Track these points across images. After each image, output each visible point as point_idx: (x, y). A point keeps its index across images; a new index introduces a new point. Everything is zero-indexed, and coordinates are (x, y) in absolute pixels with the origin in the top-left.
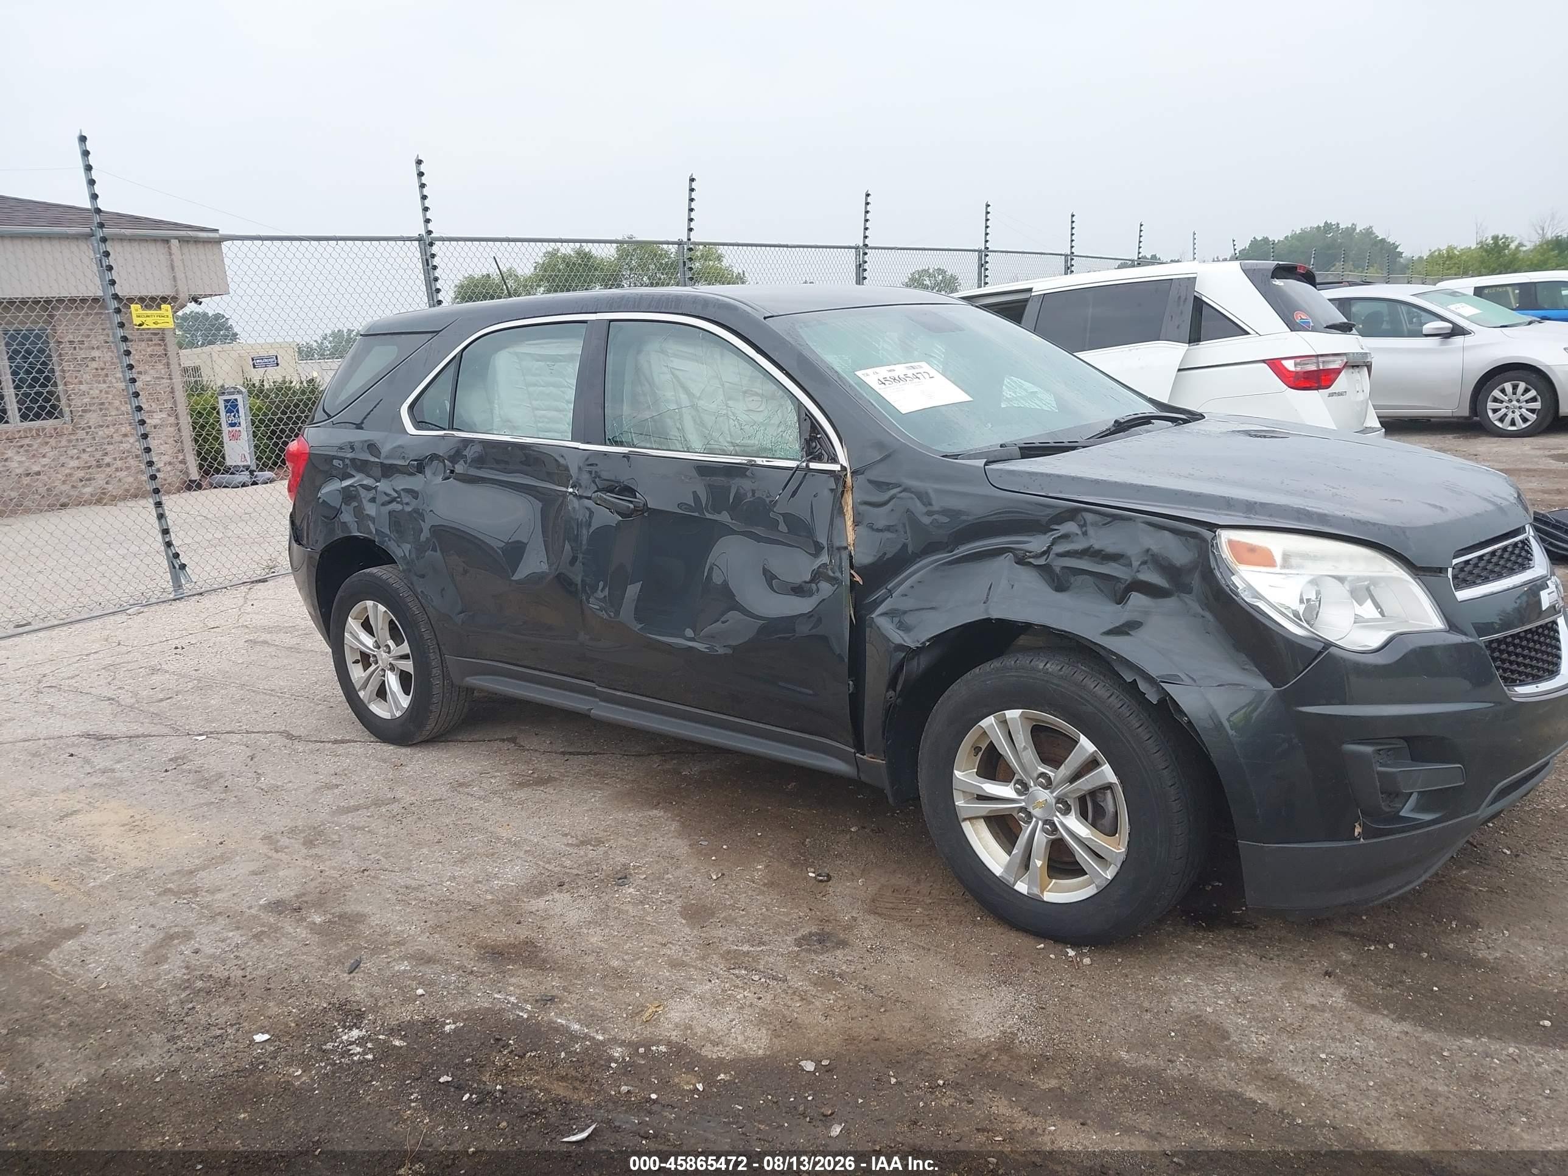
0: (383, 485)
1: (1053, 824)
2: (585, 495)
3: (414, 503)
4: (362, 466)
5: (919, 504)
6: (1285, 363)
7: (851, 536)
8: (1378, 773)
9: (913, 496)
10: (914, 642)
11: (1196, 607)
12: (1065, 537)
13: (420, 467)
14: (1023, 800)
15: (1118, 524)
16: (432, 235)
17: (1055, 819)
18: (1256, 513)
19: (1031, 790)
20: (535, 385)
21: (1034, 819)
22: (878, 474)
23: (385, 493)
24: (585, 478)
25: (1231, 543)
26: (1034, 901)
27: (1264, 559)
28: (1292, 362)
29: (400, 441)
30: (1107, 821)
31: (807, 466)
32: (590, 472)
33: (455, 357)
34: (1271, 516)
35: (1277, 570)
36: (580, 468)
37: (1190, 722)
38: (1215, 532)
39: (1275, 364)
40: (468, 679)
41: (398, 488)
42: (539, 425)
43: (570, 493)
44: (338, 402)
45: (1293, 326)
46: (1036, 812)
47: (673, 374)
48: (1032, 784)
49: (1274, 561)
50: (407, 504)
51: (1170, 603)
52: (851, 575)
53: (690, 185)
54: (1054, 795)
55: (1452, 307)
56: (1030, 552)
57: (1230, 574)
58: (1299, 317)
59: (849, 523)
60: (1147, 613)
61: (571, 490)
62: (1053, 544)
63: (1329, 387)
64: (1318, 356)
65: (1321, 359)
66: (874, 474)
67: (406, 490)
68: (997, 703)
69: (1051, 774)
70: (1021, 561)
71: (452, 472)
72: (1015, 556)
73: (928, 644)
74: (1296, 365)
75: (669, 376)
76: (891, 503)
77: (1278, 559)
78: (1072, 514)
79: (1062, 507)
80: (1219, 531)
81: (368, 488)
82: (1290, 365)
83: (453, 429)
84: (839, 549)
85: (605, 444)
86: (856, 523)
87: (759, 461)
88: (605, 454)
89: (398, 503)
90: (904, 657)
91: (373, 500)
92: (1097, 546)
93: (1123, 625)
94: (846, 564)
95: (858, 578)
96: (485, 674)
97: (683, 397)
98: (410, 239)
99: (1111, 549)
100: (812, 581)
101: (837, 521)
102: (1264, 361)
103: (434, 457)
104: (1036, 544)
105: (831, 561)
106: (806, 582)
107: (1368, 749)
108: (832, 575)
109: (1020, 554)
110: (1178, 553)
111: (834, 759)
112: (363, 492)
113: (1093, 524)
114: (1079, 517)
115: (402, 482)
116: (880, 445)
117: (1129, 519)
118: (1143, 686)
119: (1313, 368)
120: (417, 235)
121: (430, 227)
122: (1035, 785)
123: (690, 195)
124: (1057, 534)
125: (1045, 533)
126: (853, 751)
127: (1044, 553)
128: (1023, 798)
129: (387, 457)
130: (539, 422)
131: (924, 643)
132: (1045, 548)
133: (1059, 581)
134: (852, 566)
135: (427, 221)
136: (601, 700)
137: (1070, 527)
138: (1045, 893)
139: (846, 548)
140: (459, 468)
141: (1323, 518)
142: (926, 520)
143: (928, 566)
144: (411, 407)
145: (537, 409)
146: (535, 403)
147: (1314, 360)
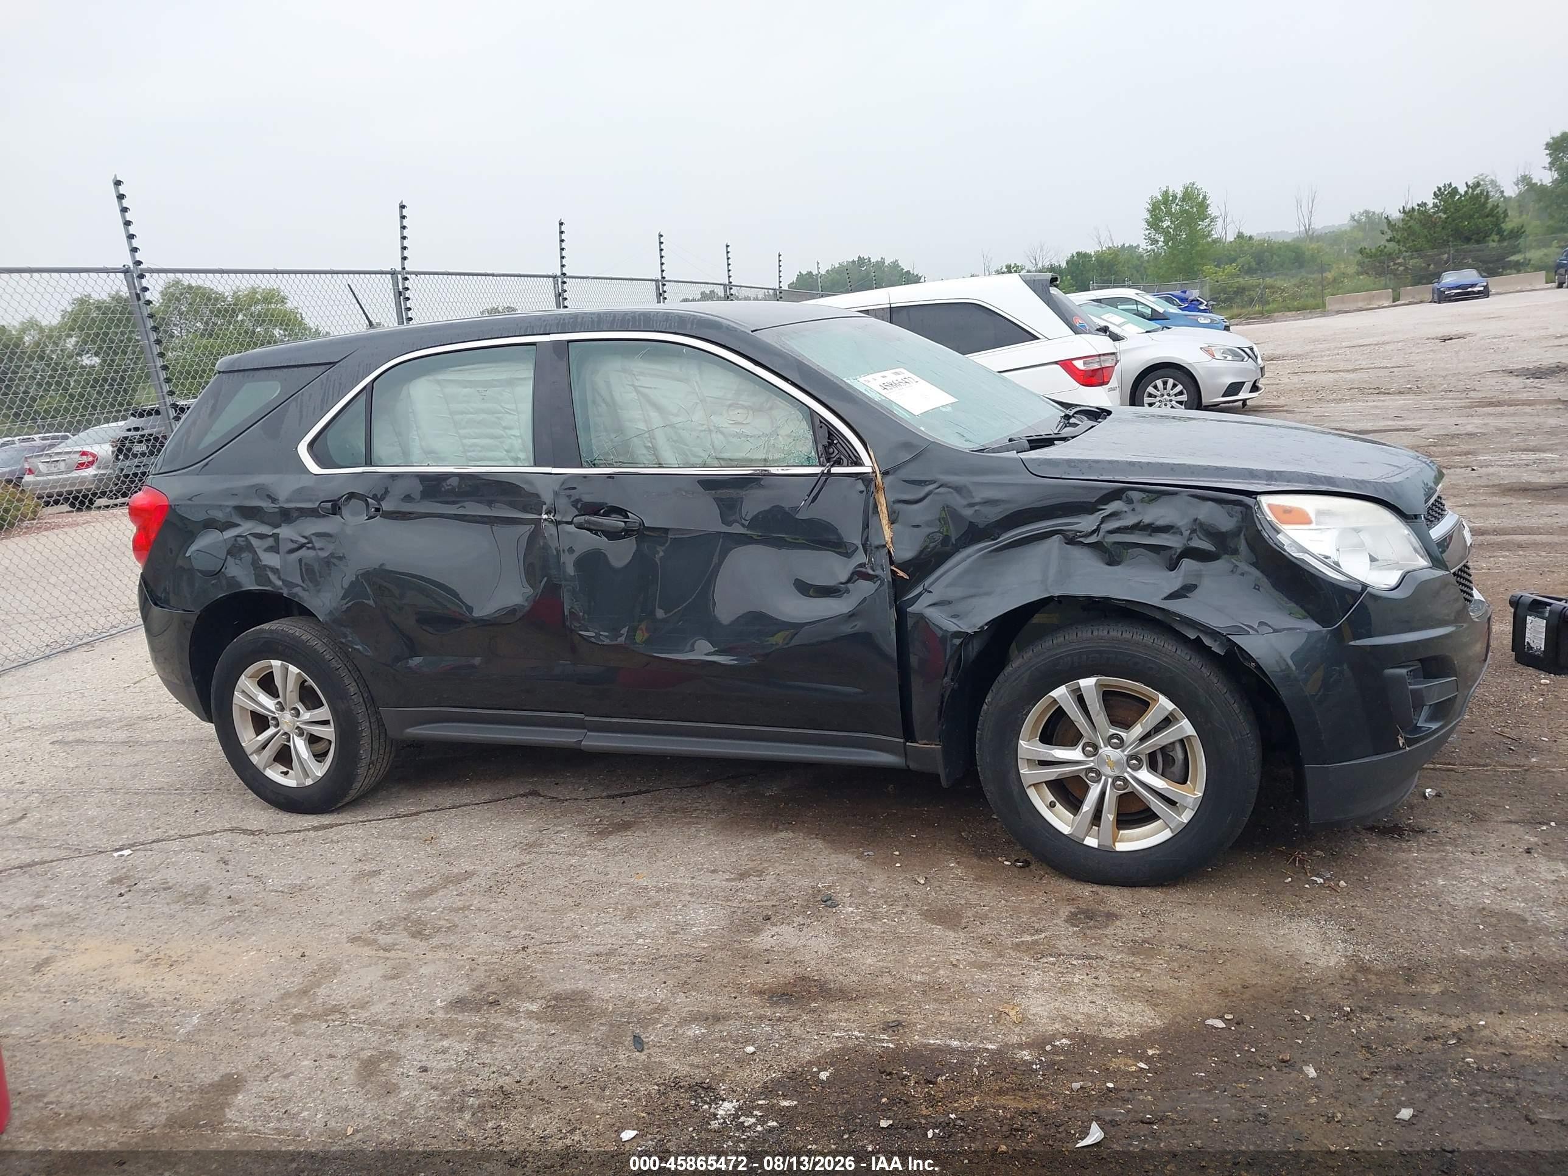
0: (285, 532)
1: (1125, 780)
2: (564, 520)
3: (330, 548)
4: (250, 513)
5: (957, 497)
6: (1075, 363)
7: (888, 534)
8: (1412, 691)
9: (950, 490)
10: (970, 628)
11: (1244, 567)
12: (1114, 515)
13: (336, 509)
14: (1092, 761)
15: (1165, 499)
16: (142, 266)
17: (1126, 775)
18: (1276, 480)
19: (1100, 751)
20: (462, 413)
21: (1103, 778)
22: (913, 472)
23: (292, 541)
24: (563, 503)
25: (1270, 506)
26: (1106, 853)
27: (1302, 518)
28: (1081, 361)
29: (304, 481)
30: (1177, 768)
31: (829, 471)
32: (569, 496)
33: (365, 388)
34: (1288, 482)
35: (1313, 526)
36: (556, 494)
37: (1258, 667)
38: (1256, 498)
39: (1067, 365)
40: (409, 730)
41: (307, 534)
42: (469, 454)
43: (545, 520)
44: (202, 446)
45: (1076, 331)
46: (1107, 770)
47: (638, 392)
48: (1102, 745)
49: (1310, 518)
50: (321, 549)
51: (1220, 565)
52: (892, 570)
53: (401, 212)
54: (1126, 753)
55: (1105, 317)
56: (1080, 532)
57: (1275, 533)
58: (1078, 322)
59: (885, 521)
60: (1199, 576)
61: (545, 516)
62: (1102, 522)
63: (1107, 383)
64: (1099, 355)
65: (1102, 358)
66: (907, 473)
67: (318, 535)
68: (1069, 674)
69: (1123, 735)
70: (1072, 540)
71: (377, 510)
72: (1065, 537)
73: (986, 627)
74: (1085, 364)
75: (634, 395)
76: (929, 498)
77: (1312, 516)
78: (1116, 494)
79: (1106, 489)
80: (1259, 497)
81: (261, 536)
82: (1079, 364)
83: (371, 465)
84: (877, 547)
85: (582, 466)
86: (892, 521)
87: (773, 470)
88: (585, 476)
89: (308, 548)
90: (962, 643)
91: (274, 549)
92: (1147, 520)
93: (1182, 588)
94: (885, 561)
95: (901, 574)
96: (430, 723)
97: (654, 415)
98: (115, 271)
99: (1160, 522)
100: (849, 581)
101: (872, 522)
102: (1056, 363)
103: (352, 495)
104: (1086, 523)
105: (870, 560)
106: (842, 583)
107: (1404, 671)
108: (871, 572)
109: (1071, 534)
110: (1224, 520)
111: (878, 753)
112: (255, 542)
113: (1142, 501)
114: (1124, 496)
115: (311, 527)
116: (907, 446)
117: (1175, 493)
118: (1207, 641)
119: (1096, 366)
120: (121, 266)
121: (138, 256)
122: (1106, 746)
123: (401, 222)
124: (1107, 513)
125: (1092, 513)
126: (902, 740)
127: (1093, 532)
128: (1092, 759)
129: (288, 501)
130: (469, 451)
131: (982, 627)
132: (1095, 527)
133: (1111, 555)
134: (892, 563)
135: (134, 250)
136: (589, 731)
137: (1115, 506)
138: (1116, 844)
139: (885, 546)
140: (386, 506)
141: (1329, 480)
142: (968, 512)
143: (975, 554)
144: (311, 445)
145: (465, 437)
146: (462, 432)
147: (1097, 359)
